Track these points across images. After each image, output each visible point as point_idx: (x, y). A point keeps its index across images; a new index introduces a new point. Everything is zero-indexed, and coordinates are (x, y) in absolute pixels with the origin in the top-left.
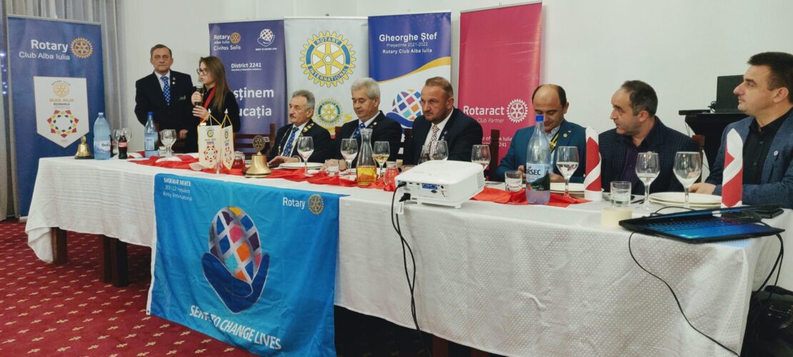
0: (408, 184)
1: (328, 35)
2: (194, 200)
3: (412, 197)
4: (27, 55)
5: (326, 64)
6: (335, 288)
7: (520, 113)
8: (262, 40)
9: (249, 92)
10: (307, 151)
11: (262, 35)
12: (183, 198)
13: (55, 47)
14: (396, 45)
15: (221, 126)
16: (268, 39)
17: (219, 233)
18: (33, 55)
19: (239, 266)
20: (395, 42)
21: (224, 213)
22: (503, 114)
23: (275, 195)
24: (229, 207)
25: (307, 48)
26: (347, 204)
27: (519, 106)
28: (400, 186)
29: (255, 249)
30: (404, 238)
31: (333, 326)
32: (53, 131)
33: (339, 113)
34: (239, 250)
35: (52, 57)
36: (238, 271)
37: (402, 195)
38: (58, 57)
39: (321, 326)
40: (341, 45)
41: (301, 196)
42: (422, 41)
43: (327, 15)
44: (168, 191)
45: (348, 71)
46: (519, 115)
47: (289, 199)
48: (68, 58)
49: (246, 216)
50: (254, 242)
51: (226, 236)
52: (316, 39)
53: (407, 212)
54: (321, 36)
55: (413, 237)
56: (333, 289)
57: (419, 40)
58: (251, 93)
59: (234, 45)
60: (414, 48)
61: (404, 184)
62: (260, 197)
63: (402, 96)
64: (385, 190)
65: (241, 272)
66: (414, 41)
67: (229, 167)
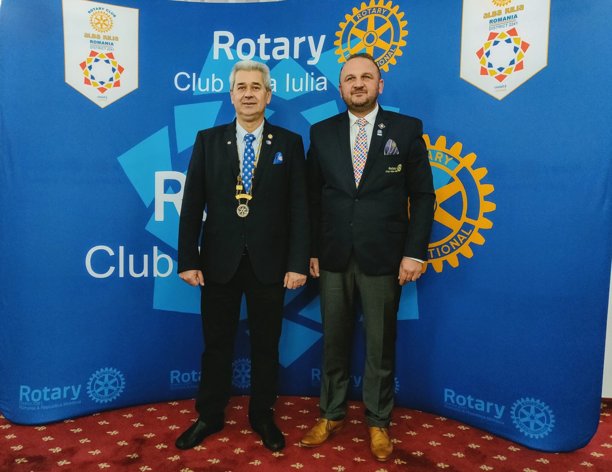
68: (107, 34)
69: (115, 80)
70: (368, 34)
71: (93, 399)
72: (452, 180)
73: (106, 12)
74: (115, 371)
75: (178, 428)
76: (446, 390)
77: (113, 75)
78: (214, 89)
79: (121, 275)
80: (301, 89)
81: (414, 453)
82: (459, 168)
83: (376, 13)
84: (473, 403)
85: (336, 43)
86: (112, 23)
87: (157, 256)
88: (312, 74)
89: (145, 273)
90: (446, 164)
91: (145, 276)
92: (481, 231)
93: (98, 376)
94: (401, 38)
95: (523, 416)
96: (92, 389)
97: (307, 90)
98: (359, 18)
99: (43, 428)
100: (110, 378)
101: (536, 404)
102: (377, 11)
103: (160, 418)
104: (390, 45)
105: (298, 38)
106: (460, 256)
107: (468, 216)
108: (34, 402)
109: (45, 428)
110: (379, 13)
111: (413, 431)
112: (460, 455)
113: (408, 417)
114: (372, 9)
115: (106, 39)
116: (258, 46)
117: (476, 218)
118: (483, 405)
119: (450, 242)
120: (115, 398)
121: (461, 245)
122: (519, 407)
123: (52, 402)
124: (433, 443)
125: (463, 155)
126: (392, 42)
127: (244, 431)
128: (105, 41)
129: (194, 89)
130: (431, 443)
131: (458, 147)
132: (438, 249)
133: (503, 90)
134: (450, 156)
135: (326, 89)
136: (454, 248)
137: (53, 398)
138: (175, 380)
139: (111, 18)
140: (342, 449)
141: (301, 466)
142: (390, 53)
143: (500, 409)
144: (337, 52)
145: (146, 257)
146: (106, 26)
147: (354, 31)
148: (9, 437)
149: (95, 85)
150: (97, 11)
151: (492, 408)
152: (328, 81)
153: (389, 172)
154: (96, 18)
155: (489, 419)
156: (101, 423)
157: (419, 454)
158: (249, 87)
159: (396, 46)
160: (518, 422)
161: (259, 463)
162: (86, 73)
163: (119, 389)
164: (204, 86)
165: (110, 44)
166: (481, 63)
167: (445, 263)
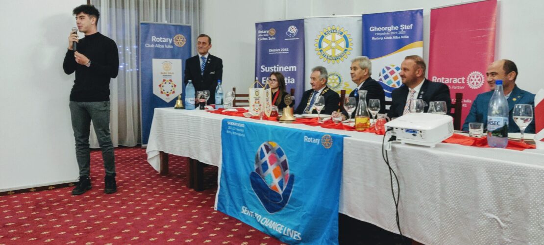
0: (395, 129)
1: (334, 28)
2: (246, 137)
3: (397, 138)
4: (149, 46)
5: (332, 48)
6: (340, 201)
7: (478, 82)
8: (289, 33)
9: (280, 67)
10: (320, 106)
11: (289, 30)
12: (239, 135)
13: (165, 40)
14: (382, 34)
15: (264, 88)
16: (293, 32)
17: (261, 159)
18: (152, 46)
19: (274, 182)
20: (382, 32)
21: (265, 145)
22: (463, 82)
23: (299, 135)
24: (268, 141)
25: (320, 37)
26: (349, 142)
27: (477, 77)
28: (388, 130)
29: (285, 171)
30: (391, 167)
31: (337, 227)
32: (162, 92)
33: (340, 82)
34: (275, 171)
35: (163, 46)
36: (272, 185)
37: (390, 137)
38: (166, 46)
39: (329, 226)
40: (343, 35)
41: (317, 136)
42: (400, 30)
43: (334, 15)
44: (230, 130)
45: (347, 52)
46: (477, 83)
47: (309, 137)
48: (172, 47)
49: (280, 148)
50: (284, 166)
51: (266, 161)
52: (325, 31)
53: (393, 149)
54: (329, 29)
55: (398, 167)
56: (338, 201)
57: (399, 30)
58: (281, 69)
59: (271, 37)
60: (395, 35)
61: (391, 129)
62: (289, 135)
63: (386, 70)
64: (376, 133)
65: (275, 186)
66: (395, 31)
67: (268, 115)
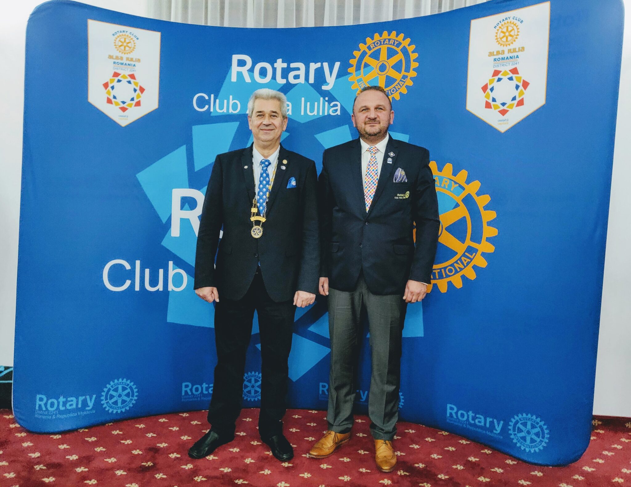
68: (130, 56)
69: (136, 100)
70: (381, 64)
71: (107, 409)
72: (457, 205)
73: (130, 35)
74: (128, 382)
75: (190, 438)
76: (449, 406)
77: (134, 95)
78: (231, 111)
79: (137, 288)
80: (315, 113)
81: (417, 465)
82: (464, 194)
83: (389, 44)
84: (474, 418)
85: (350, 70)
86: (135, 46)
87: (173, 270)
88: (327, 99)
89: (160, 287)
90: (452, 190)
91: (160, 290)
92: (483, 254)
93: (112, 387)
94: (411, 69)
95: (520, 431)
96: (106, 399)
97: (321, 114)
98: (372, 48)
99: (58, 437)
100: (124, 389)
101: (532, 419)
102: (389, 42)
103: (171, 428)
104: (401, 75)
105: (314, 63)
106: (463, 277)
107: (472, 239)
108: (49, 410)
109: (60, 436)
110: (391, 44)
111: (416, 444)
112: (460, 467)
113: (411, 431)
114: (385, 39)
115: (129, 61)
116: (274, 70)
117: (479, 242)
118: (483, 420)
119: (455, 264)
120: (128, 408)
121: (465, 267)
122: (517, 422)
123: (67, 411)
124: (435, 456)
125: (468, 182)
126: (403, 73)
127: (254, 442)
128: (128, 62)
129: (212, 110)
130: (432, 456)
131: (463, 174)
132: (443, 270)
133: (505, 124)
134: (456, 183)
135: (339, 114)
136: (459, 270)
137: (68, 407)
138: (186, 392)
139: (134, 41)
140: (348, 460)
141: (309, 475)
142: (401, 82)
143: (498, 424)
144: (350, 78)
145: (161, 271)
146: (129, 48)
147: (367, 59)
148: (25, 445)
149: (117, 104)
150: (121, 34)
151: (492, 423)
152: (342, 107)
153: (398, 198)
154: (120, 41)
155: (489, 433)
156: (115, 432)
157: (421, 466)
158: (267, 115)
159: (407, 77)
160: (515, 437)
161: (269, 472)
162: (109, 93)
163: (132, 400)
164: (221, 107)
165: (133, 65)
166: (485, 97)
167: (450, 284)
